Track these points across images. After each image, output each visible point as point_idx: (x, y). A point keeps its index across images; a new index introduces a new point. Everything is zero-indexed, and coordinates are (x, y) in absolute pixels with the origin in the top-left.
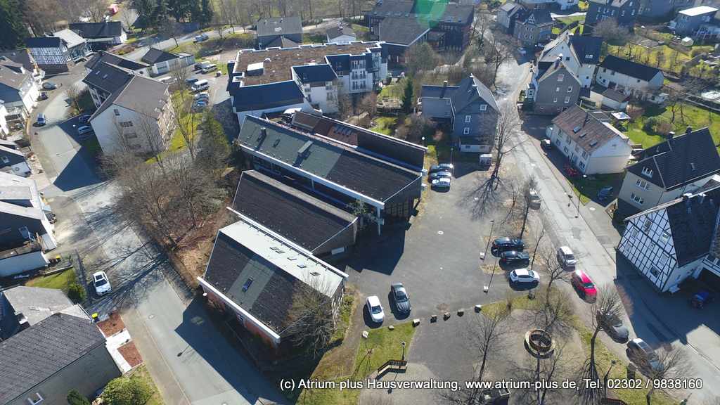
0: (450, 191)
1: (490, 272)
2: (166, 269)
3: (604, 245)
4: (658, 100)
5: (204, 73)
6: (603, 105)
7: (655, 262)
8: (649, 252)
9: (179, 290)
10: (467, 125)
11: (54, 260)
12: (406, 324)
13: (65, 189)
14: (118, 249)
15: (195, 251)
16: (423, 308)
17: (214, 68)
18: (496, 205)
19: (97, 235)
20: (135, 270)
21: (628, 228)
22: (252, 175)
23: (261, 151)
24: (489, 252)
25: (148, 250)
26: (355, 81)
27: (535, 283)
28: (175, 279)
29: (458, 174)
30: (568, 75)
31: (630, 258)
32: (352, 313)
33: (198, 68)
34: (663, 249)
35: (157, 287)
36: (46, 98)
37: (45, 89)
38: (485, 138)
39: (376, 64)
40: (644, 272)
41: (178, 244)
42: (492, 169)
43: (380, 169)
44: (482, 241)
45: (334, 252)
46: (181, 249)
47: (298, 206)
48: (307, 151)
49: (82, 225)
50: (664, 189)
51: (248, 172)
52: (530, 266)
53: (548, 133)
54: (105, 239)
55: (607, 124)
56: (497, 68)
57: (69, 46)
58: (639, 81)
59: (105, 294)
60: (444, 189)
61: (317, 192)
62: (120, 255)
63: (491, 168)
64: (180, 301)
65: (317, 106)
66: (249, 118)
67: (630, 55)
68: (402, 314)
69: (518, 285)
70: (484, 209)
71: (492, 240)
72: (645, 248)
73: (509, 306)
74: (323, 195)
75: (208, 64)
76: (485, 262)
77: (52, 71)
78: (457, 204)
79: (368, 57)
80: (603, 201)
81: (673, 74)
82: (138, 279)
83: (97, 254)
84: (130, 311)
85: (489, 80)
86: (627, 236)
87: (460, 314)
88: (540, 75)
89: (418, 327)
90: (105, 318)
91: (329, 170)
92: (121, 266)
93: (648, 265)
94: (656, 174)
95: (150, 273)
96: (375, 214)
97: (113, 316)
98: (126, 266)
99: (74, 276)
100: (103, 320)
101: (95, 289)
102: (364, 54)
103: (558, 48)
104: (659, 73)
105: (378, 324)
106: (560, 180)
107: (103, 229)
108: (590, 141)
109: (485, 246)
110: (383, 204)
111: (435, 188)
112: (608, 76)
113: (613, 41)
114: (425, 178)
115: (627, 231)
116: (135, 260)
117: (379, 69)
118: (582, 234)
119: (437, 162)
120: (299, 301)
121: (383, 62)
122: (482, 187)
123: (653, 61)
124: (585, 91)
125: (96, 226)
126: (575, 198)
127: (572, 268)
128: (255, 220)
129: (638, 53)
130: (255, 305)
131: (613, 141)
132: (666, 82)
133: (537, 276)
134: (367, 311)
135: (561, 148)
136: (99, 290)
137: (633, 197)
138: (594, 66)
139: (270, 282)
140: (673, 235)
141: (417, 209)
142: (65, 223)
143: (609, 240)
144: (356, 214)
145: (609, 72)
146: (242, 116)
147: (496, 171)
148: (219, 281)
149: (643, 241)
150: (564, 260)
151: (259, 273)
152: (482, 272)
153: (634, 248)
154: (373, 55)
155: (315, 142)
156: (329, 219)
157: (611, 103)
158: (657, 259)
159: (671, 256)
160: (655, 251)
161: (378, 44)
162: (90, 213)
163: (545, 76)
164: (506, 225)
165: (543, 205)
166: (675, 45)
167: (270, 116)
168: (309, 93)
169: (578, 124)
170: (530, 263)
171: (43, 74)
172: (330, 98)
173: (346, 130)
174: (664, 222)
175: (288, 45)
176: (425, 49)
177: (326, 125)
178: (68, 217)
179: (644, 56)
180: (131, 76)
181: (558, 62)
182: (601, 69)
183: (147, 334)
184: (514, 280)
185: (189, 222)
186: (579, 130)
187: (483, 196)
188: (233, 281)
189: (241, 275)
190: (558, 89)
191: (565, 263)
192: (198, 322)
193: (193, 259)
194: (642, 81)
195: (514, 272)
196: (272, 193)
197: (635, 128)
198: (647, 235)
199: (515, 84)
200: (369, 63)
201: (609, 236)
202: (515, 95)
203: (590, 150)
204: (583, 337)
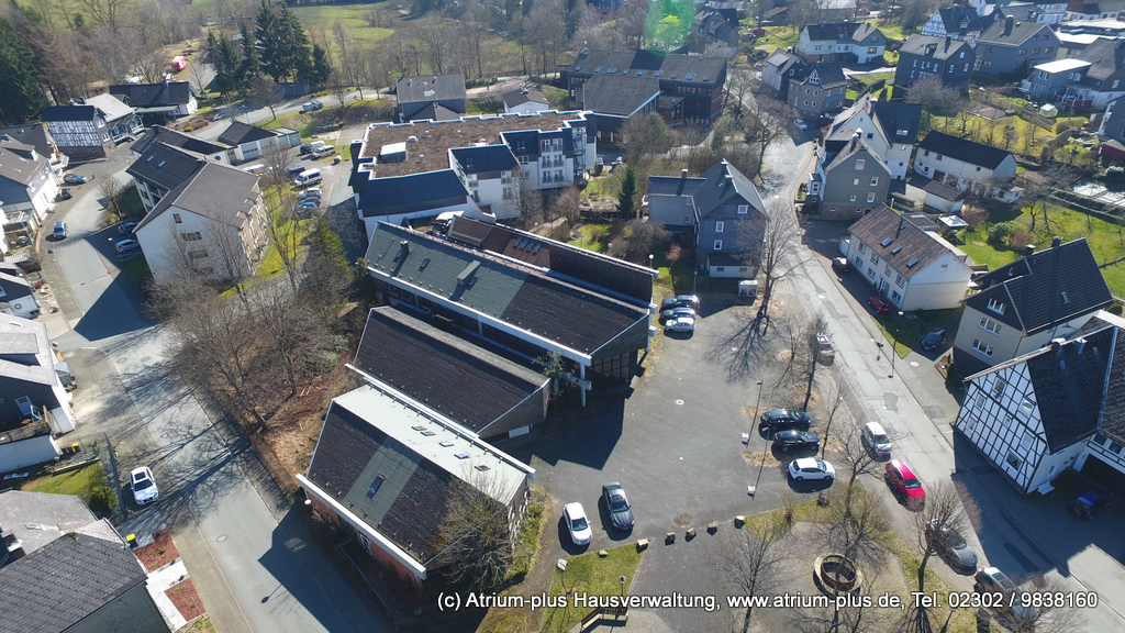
0: (694, 338)
1: (758, 463)
2: (247, 462)
3: (935, 420)
4: (1009, 198)
5: (315, 159)
6: (925, 205)
7: (1014, 445)
8: (1004, 430)
9: (267, 496)
10: (719, 236)
11: (70, 449)
12: (626, 548)
13: (92, 338)
14: (172, 431)
15: (294, 433)
16: (653, 521)
17: (330, 152)
18: (765, 358)
19: (140, 410)
20: (197, 464)
21: (970, 393)
22: (385, 313)
23: (400, 277)
24: (756, 431)
25: (221, 433)
26: (547, 170)
27: (828, 481)
28: (261, 477)
29: (705, 310)
30: (871, 161)
31: (975, 440)
32: (540, 530)
33: (305, 151)
34: (1025, 426)
35: (232, 492)
36: (69, 197)
37: (67, 183)
38: (746, 256)
39: (579, 144)
40: (998, 462)
41: (268, 422)
42: (758, 303)
43: (584, 304)
44: (745, 415)
45: (513, 433)
46: (271, 430)
47: (457, 361)
48: (472, 277)
49: (117, 394)
50: (1023, 333)
51: (382, 310)
52: (819, 454)
53: (844, 248)
54: (152, 415)
55: (932, 234)
56: (763, 149)
57: (108, 120)
58: (979, 169)
59: (149, 502)
60: (684, 334)
61: (486, 339)
62: (175, 440)
63: (756, 301)
64: (267, 514)
65: (488, 208)
66: (382, 226)
67: (964, 130)
68: (620, 532)
69: (802, 484)
70: (746, 364)
71: (760, 413)
72: (997, 425)
73: (789, 518)
74: (496, 344)
75: (321, 145)
76: (750, 448)
77: (80, 156)
78: (704, 358)
79: (567, 133)
80: (931, 352)
81: (1030, 158)
82: (202, 479)
83: (137, 440)
84: (188, 530)
85: (752, 169)
86: (969, 406)
87: (712, 531)
88: (829, 160)
89: (645, 552)
90: (148, 542)
91: (506, 305)
92: (176, 458)
93: (1003, 451)
94: (1009, 309)
95: (222, 469)
96: (578, 374)
97: (161, 538)
98: (184, 458)
99: (99, 474)
100: (144, 544)
101: (133, 495)
102: (560, 130)
103: (855, 121)
104: (1009, 157)
105: (582, 547)
106: (864, 320)
107: (150, 399)
108: (908, 260)
109: (749, 423)
110: (589, 357)
111: (670, 333)
112: (931, 162)
113: (938, 110)
114: (655, 317)
115: (968, 397)
116: (199, 448)
117: (584, 151)
118: (900, 403)
119: (672, 293)
120: (456, 512)
121: (590, 141)
122: (743, 330)
123: (999, 139)
124: (898, 185)
125: (138, 395)
126: (888, 348)
127: (886, 456)
128: (390, 384)
129: (976, 128)
130: (387, 518)
131: (942, 259)
132: (1019, 170)
133: (830, 469)
134: (565, 526)
135: (864, 270)
136: (140, 496)
137: (976, 344)
138: (910, 148)
139: (411, 481)
140: (1040, 403)
141: (642, 365)
142: (90, 390)
143: (942, 412)
144: (547, 373)
145: (933, 155)
146: (371, 223)
147: (764, 306)
148: (330, 480)
149: (994, 412)
150: (872, 444)
151: (394, 468)
152: (745, 464)
153: (981, 425)
154: (575, 131)
155: (484, 262)
156: (505, 382)
157: (937, 201)
158: (1016, 440)
159: (1037, 435)
160: (1013, 429)
161: (582, 115)
162: (130, 375)
163: (837, 162)
164: (781, 390)
165: (837, 359)
166: (1031, 115)
167: (415, 223)
168: (476, 189)
169: (888, 234)
170: (820, 449)
171: (65, 160)
172: (507, 196)
173: (532, 244)
174: (1024, 383)
175: (444, 117)
176: (653, 122)
177: (501, 237)
178: (95, 381)
179: (985, 132)
180: (202, 164)
181: (855, 141)
182: (921, 152)
183: (214, 567)
184: (794, 476)
185: (285, 387)
186: (890, 243)
187: (745, 345)
188: (353, 481)
189: (365, 470)
190: (856, 182)
191: (875, 450)
192: (297, 546)
193: (290, 447)
194: (982, 169)
195: (795, 463)
196: (417, 342)
197: (975, 239)
198: (999, 404)
199: (791, 173)
200: (568, 143)
201: (941, 405)
202: (791, 191)
203: (907, 273)
204: (906, 566)
